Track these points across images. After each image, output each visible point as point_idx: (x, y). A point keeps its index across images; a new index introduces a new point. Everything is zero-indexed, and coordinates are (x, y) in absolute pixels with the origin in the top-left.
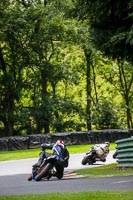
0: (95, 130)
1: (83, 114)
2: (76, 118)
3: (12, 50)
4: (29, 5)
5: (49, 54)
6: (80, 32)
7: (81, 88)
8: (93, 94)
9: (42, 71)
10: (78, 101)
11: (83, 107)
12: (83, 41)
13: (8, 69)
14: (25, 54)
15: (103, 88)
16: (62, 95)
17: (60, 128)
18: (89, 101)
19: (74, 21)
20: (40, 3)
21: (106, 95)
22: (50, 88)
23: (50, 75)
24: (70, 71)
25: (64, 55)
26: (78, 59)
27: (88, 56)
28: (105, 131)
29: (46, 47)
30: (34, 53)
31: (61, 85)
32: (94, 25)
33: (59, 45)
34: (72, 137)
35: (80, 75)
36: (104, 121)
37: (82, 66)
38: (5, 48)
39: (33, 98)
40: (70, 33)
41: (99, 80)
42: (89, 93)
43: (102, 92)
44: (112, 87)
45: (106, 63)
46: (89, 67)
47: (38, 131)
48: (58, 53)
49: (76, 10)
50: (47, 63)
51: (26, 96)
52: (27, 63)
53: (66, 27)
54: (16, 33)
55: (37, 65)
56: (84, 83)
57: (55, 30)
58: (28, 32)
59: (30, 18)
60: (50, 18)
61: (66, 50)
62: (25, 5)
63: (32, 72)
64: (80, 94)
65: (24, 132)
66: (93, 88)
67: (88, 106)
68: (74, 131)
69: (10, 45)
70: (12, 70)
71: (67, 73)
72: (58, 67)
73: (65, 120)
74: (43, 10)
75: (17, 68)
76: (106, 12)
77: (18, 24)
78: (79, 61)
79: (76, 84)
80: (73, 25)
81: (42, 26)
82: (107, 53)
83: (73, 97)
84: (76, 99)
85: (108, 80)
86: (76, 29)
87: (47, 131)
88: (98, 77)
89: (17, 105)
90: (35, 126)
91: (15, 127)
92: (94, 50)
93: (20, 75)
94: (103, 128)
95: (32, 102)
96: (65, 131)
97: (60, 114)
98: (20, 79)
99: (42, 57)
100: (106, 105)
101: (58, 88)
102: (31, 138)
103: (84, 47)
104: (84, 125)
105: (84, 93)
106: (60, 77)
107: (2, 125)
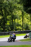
0: (24, 30)
1: (21, 27)
2: (20, 28)
3: (5, 12)
4: (9, 1)
5: (14, 12)
6: (21, 7)
7: (21, 21)
8: (24, 22)
9: (12, 17)
10: (20, 24)
11: (21, 25)
12: (21, 10)
13: (4, 16)
14: (8, 13)
15: (26, 21)
16: (17, 22)
17: (16, 30)
18: (23, 24)
19: (19, 5)
20: (11, 1)
21: (27, 22)
22: (14, 21)
23: (14, 17)
24: (18, 16)
25: (17, 13)
26: (20, 14)
27: (23, 13)
28: (27, 31)
29: (13, 11)
30: (10, 12)
31: (16, 20)
32: (24, 6)
33: (16, 10)
35: (21, 17)
36: (26, 28)
37: (21, 15)
38: (3, 11)
39: (10, 23)
40: (18, 7)
41: (25, 19)
42: (23, 22)
43: (26, 22)
44: (28, 20)
45: (27, 15)
46: (23, 16)
47: (11, 31)
48: (16, 12)
49: (20, 2)
50: (13, 15)
51: (8, 22)
52: (8, 15)
53: (17, 6)
54: (6, 8)
55: (11, 15)
56: (22, 19)
57: (15, 7)
58: (9, 7)
59: (9, 4)
60: (14, 4)
61: (17, 12)
62: (8, 1)
63: (10, 17)
64: (21, 22)
65: (8, 31)
66: (24, 21)
67: (23, 25)
68: (19, 31)
69: (5, 10)
70: (5, 16)
71: (18, 17)
72: (16, 16)
73: (17, 28)
74: (12, 2)
75: (6, 16)
76: (27, 3)
77: (6, 5)
78: (21, 14)
80: (19, 6)
81: (12, 6)
82: (27, 12)
83: (19, 23)
84: (20, 23)
85: (27, 19)
86: (20, 7)
87: (13, 31)
88: (25, 18)
89: (6, 24)
90: (10, 29)
91: (6, 30)
92: (24, 12)
93: (7, 17)
94: (26, 30)
95: (9, 24)
96: (17, 31)
97: (16, 27)
98: (7, 18)
99: (12, 13)
100: (27, 24)
101: (16, 21)
102: (9, 32)
103: (22, 11)
104: (22, 29)
105: (22, 22)
106: (16, 18)
107: (3, 29)
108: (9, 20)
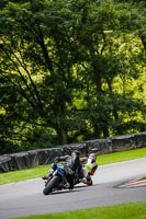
2: (139, 117)
5: (101, 46)
7: (141, 82)
10: (139, 97)
11: (145, 104)
12: (138, 27)
13: (56, 69)
16: (120, 92)
17: (121, 129)
22: (105, 86)
25: (117, 46)
26: (134, 49)
29: (97, 39)
30: (83, 47)
31: (117, 80)
33: (112, 35)
34: (135, 139)
35: (138, 67)
37: (140, 57)
38: (49, 44)
39: (87, 98)
40: (123, 19)
47: (96, 136)
48: (111, 44)
51: (78, 97)
53: (118, 13)
54: (60, 26)
55: (88, 61)
57: (106, 18)
58: (74, 23)
59: (75, 7)
61: (120, 40)
63: (83, 69)
64: (141, 89)
65: (80, 138)
68: (138, 133)
69: (56, 39)
70: (60, 69)
71: (124, 66)
73: (126, 121)
77: (62, 15)
78: (136, 51)
79: (136, 78)
81: (91, 15)
83: (132, 93)
84: (137, 95)
86: (129, 14)
87: (106, 135)
89: (69, 108)
90: (92, 130)
91: (69, 133)
93: (70, 74)
95: (86, 103)
96: (127, 133)
97: (120, 113)
98: (71, 78)
99: (93, 51)
101: (115, 85)
102: (89, 145)
106: (115, 72)
107: (55, 133)
108: (83, 87)
